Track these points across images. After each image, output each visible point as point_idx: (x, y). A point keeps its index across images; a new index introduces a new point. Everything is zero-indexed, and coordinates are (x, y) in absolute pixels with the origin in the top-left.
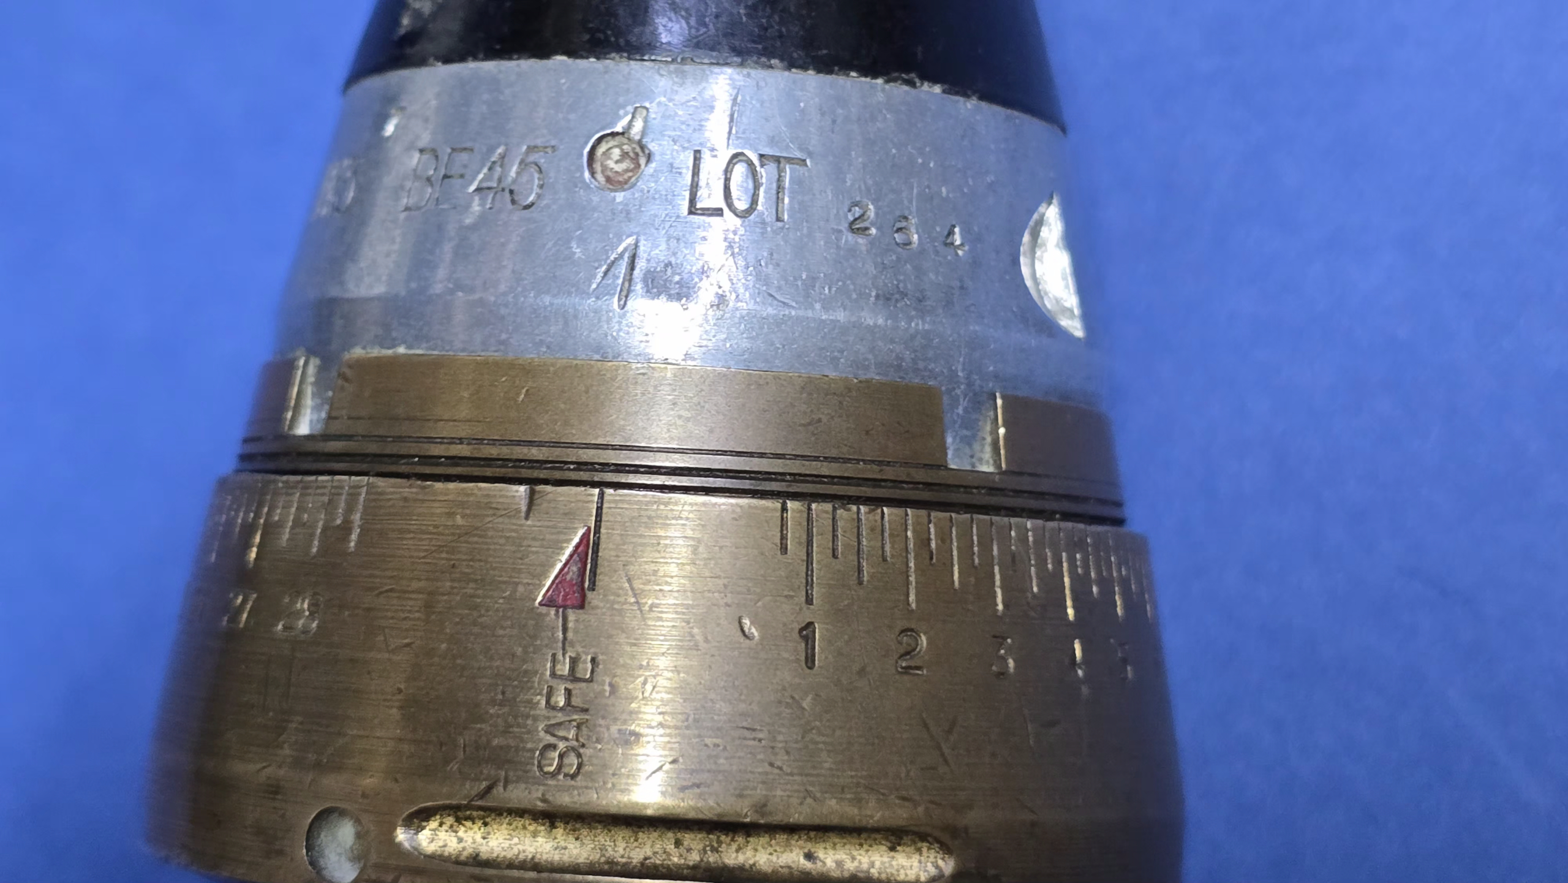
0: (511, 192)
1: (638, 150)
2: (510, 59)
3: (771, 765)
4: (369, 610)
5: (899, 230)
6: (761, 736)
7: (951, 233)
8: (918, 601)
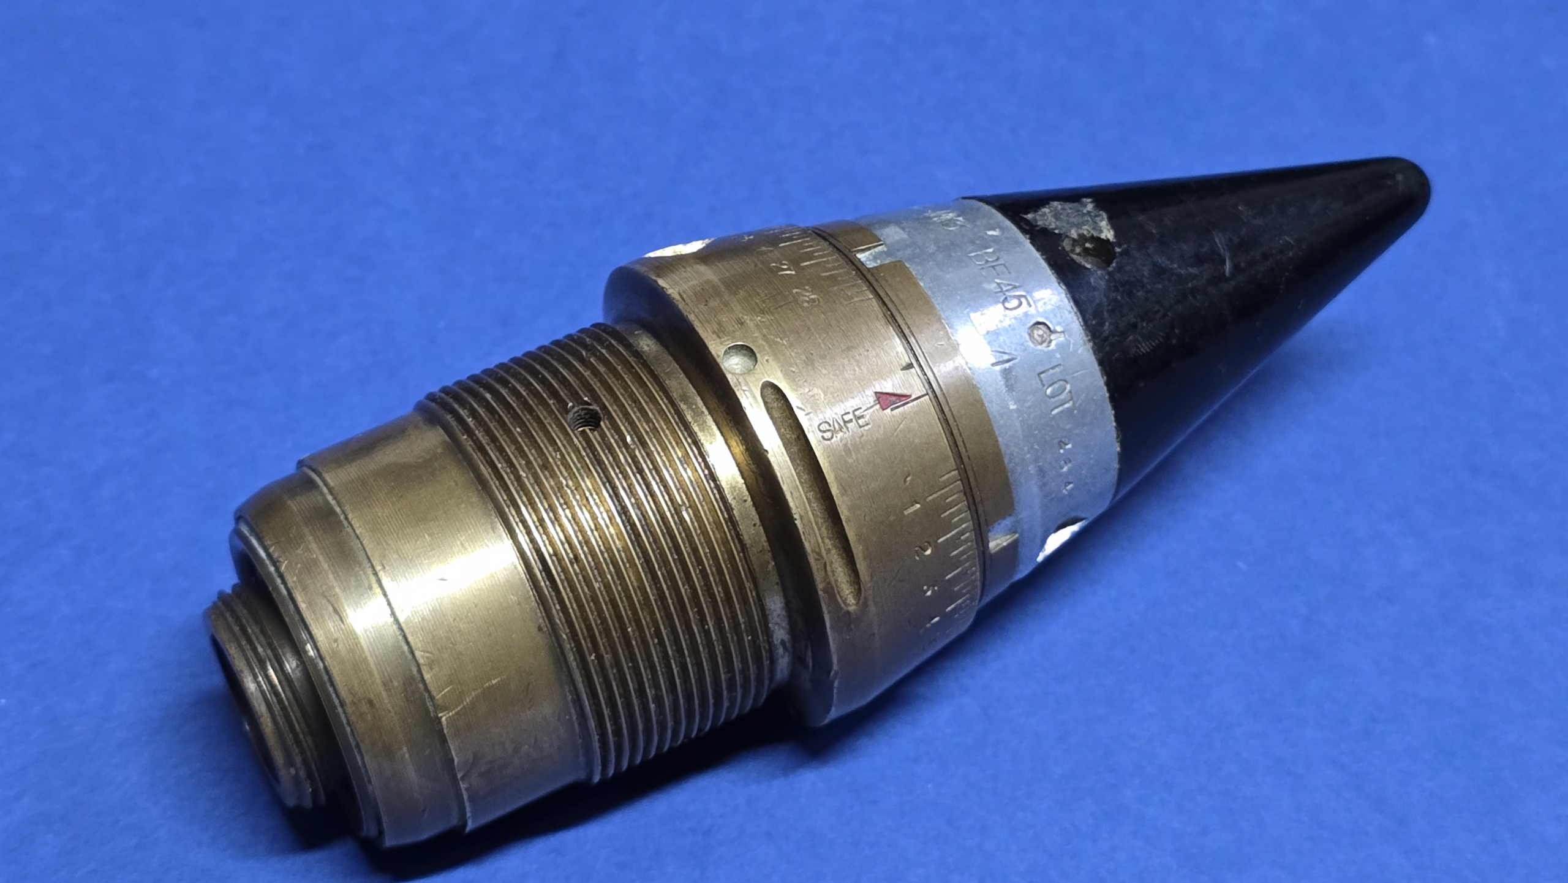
0: (1006, 298)
1: (1047, 341)
2: (1051, 270)
3: (865, 516)
4: (830, 325)
5: (1065, 462)
6: (873, 506)
7: (1070, 483)
8: (942, 542)
